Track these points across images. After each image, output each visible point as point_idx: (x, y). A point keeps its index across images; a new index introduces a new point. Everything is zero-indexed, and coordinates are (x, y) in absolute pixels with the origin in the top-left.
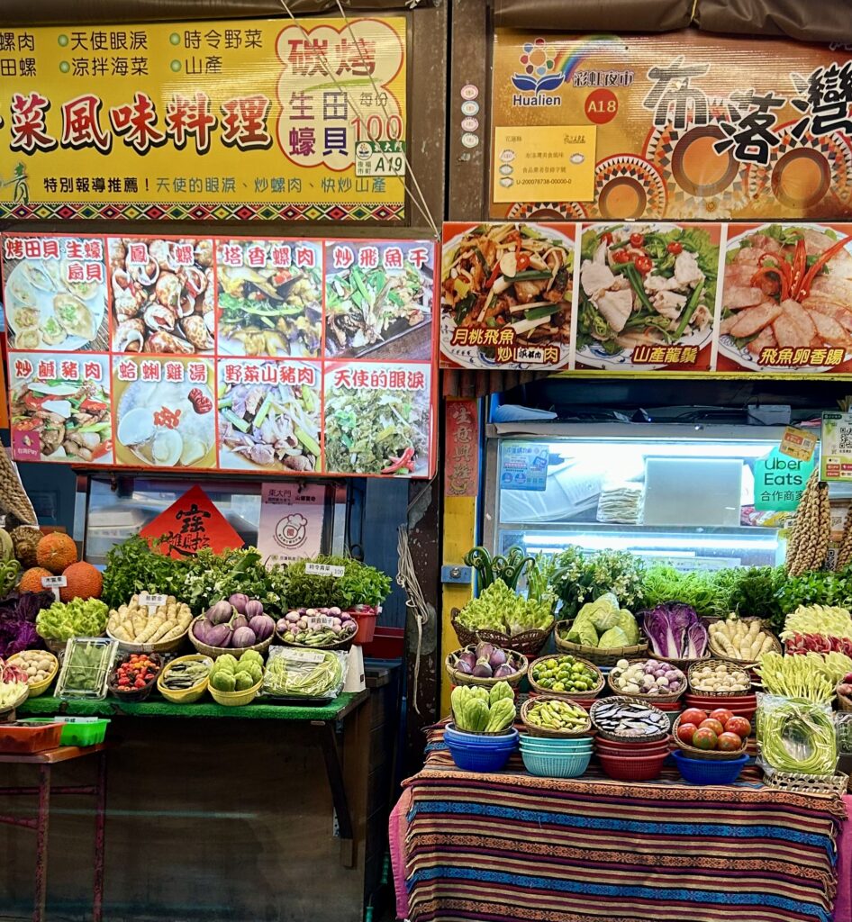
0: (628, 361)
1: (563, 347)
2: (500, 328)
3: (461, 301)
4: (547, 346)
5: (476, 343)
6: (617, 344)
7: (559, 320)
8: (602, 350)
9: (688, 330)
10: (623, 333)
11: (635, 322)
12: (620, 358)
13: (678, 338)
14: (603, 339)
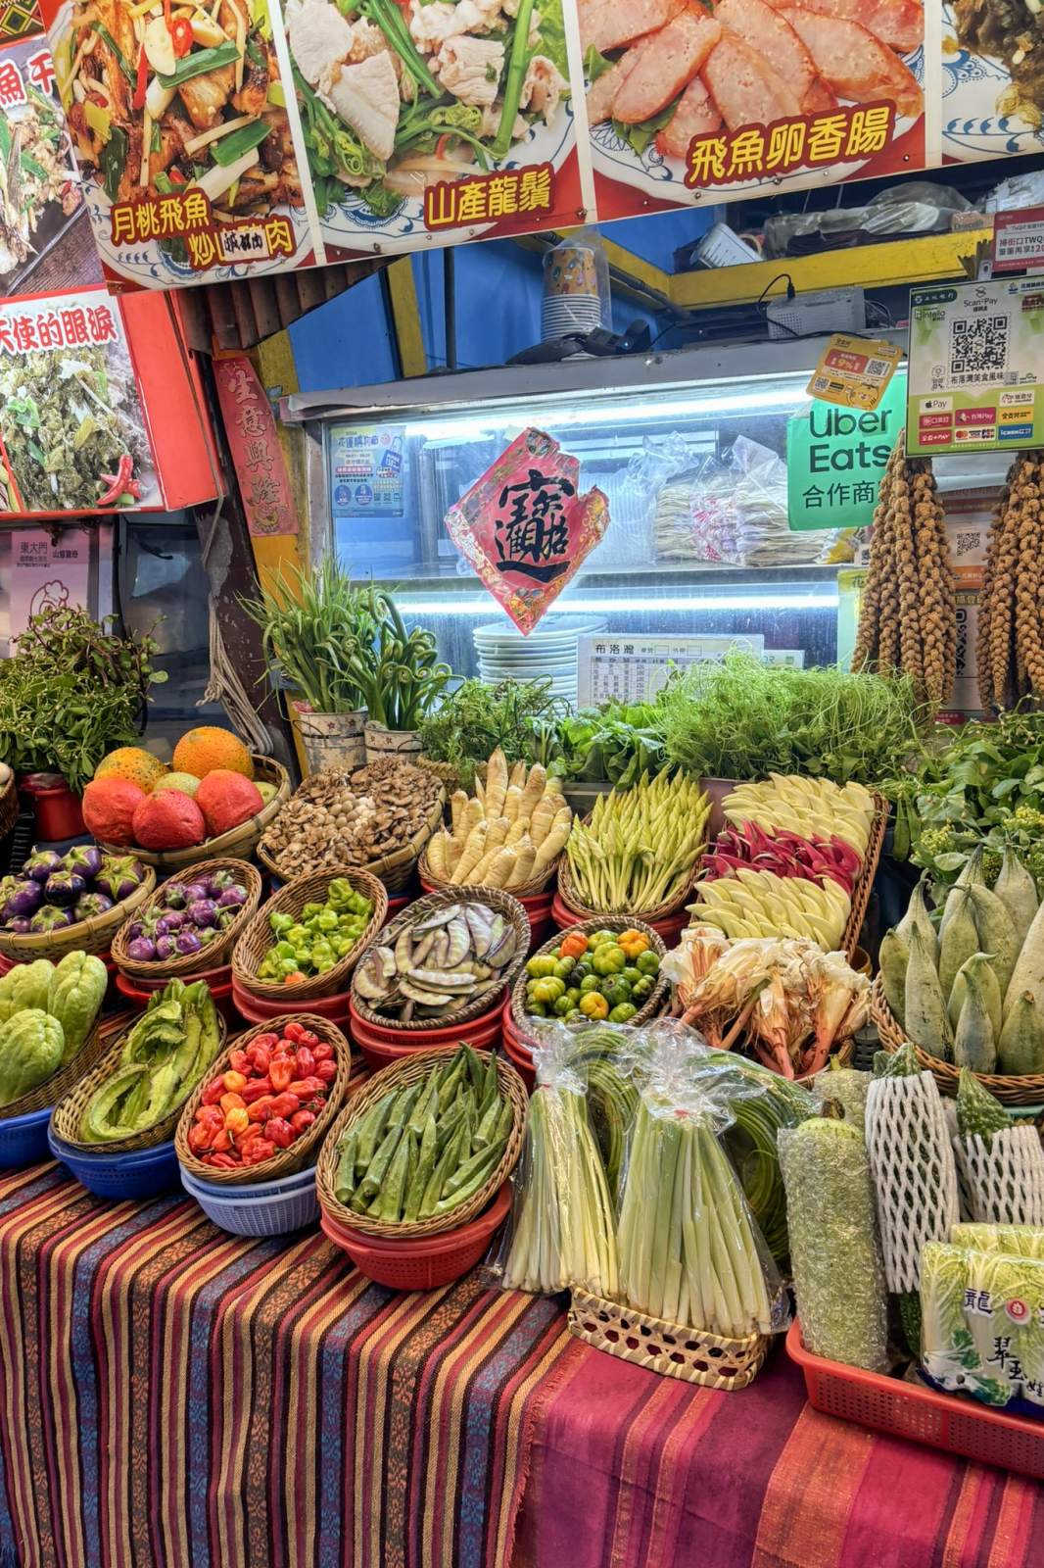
0: (419, 226)
1: (296, 216)
2: (181, 194)
3: (105, 147)
4: (269, 219)
5: (151, 236)
6: (389, 191)
7: (273, 155)
8: (365, 209)
9: (521, 126)
10: (395, 161)
11: (415, 127)
12: (402, 223)
13: (505, 151)
14: (363, 184)
